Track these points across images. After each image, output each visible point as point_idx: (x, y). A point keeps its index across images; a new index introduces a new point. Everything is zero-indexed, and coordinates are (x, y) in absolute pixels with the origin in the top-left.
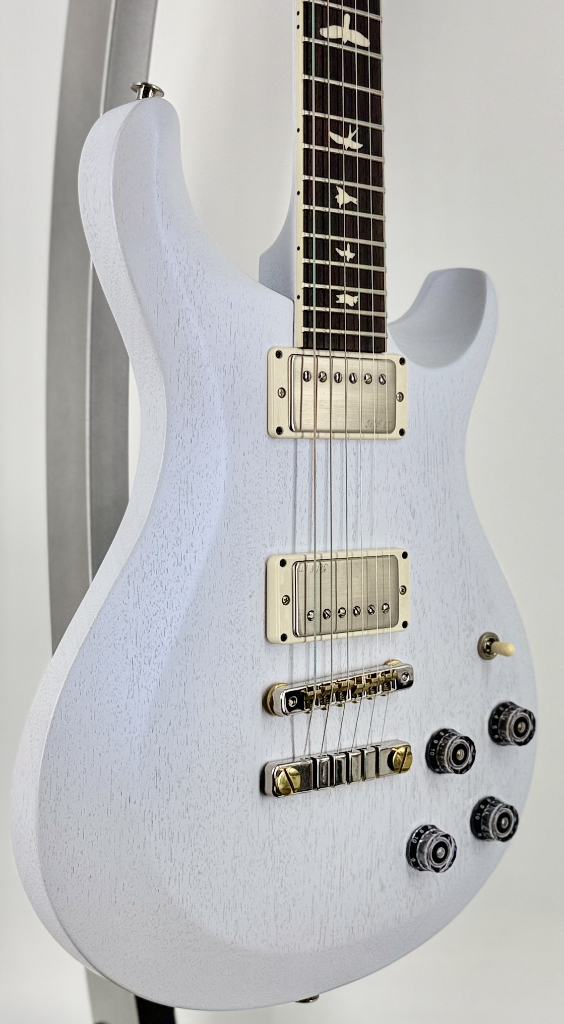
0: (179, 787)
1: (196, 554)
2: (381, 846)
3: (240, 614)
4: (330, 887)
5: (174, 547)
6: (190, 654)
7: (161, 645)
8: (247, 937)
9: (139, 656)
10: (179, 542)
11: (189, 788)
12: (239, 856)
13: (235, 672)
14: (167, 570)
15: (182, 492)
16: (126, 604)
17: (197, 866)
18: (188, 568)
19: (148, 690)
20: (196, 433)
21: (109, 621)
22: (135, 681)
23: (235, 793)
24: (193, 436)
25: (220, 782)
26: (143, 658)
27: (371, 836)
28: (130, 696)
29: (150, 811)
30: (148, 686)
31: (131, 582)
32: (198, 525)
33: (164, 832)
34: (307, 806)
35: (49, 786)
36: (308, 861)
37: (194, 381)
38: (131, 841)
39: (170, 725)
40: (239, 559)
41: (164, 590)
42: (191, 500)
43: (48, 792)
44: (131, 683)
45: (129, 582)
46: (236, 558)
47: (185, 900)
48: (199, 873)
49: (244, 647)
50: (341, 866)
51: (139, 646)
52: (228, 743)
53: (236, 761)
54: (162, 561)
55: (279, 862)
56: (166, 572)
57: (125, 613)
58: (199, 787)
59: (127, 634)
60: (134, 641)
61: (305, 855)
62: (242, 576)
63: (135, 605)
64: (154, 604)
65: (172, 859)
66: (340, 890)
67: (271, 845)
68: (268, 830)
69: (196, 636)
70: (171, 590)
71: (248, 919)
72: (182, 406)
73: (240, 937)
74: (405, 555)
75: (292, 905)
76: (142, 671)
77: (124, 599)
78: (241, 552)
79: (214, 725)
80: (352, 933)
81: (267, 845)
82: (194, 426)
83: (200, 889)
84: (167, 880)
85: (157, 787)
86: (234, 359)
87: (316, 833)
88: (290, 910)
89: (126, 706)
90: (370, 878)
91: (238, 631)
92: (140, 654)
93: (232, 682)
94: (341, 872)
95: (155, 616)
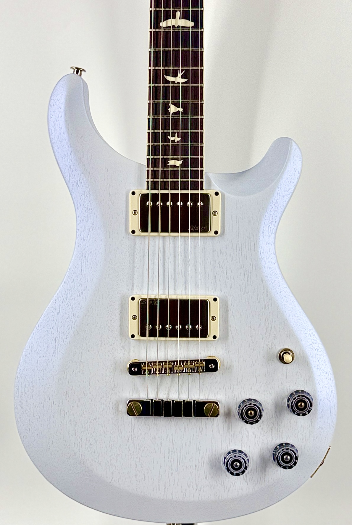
0: (79, 401)
1: (89, 291)
2: (206, 455)
3: (113, 322)
4: (170, 469)
5: (78, 288)
6: (84, 339)
7: (69, 333)
8: (119, 481)
9: (59, 337)
10: (80, 285)
11: (85, 403)
12: (113, 441)
13: (110, 351)
14: (74, 298)
15: (83, 261)
16: (54, 313)
17: (89, 441)
18: (84, 298)
19: (62, 354)
20: (90, 233)
21: (46, 320)
22: (56, 349)
23: (111, 410)
24: (89, 234)
25: (102, 403)
26: (60, 338)
27: (198, 448)
28: (54, 355)
29: (63, 410)
30: (62, 352)
31: (57, 303)
32: (90, 277)
33: (71, 421)
34: (155, 424)
35: (18, 391)
36: (156, 452)
37: (88, 208)
38: (55, 422)
39: (74, 371)
40: (113, 295)
41: (72, 307)
42: (87, 265)
43: (18, 393)
44: (54, 350)
45: (56, 303)
46: (111, 295)
47: (83, 456)
48: (91, 444)
49: (115, 339)
50: (178, 460)
51: (59, 332)
52: (106, 385)
53: (111, 395)
54: (72, 294)
55: (137, 449)
56: (73, 299)
57: (53, 316)
58: (90, 404)
59: (54, 326)
60: (57, 331)
61: (154, 449)
62: (115, 304)
63: (58, 313)
64: (67, 313)
65: (75, 435)
66: (177, 472)
67: (133, 440)
68: (131, 432)
69: (88, 331)
70: (75, 308)
71: (119, 473)
72: (83, 220)
73: (114, 481)
74: (215, 300)
75: (146, 472)
76: (60, 344)
77: (53, 310)
78: (114, 292)
79: (98, 375)
80: (186, 496)
81: (130, 439)
82: (89, 230)
83: (91, 452)
84: (73, 444)
85: (67, 400)
86: (109, 197)
87: (161, 439)
88: (145, 475)
89: (52, 359)
90: (198, 470)
91: (112, 331)
92: (59, 336)
93: (109, 355)
94: (178, 463)
95: (67, 319)
